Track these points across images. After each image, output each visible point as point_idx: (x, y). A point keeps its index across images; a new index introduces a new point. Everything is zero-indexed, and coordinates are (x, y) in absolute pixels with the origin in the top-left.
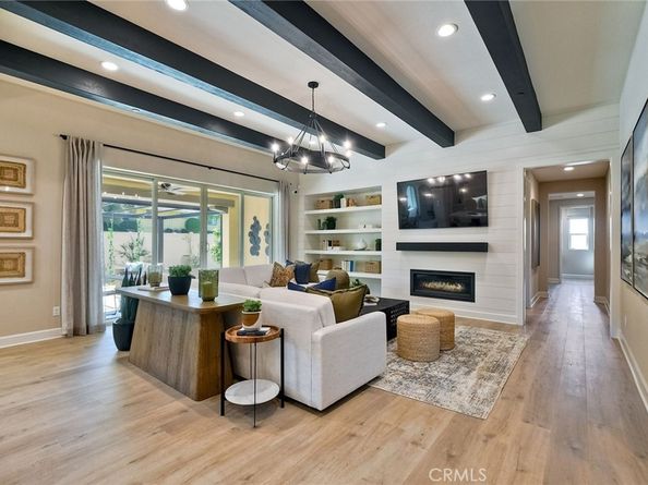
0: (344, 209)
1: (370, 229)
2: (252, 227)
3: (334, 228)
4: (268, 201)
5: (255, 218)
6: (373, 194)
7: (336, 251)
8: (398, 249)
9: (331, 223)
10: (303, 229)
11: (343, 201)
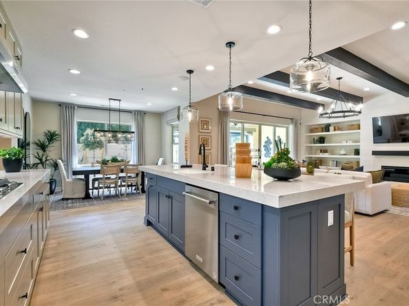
0: (332, 132)
1: (350, 143)
2: (266, 142)
3: (323, 143)
4: (285, 129)
5: (268, 138)
6: (353, 123)
7: (326, 155)
8: (373, 154)
9: (322, 140)
10: (304, 143)
11: (331, 128)
